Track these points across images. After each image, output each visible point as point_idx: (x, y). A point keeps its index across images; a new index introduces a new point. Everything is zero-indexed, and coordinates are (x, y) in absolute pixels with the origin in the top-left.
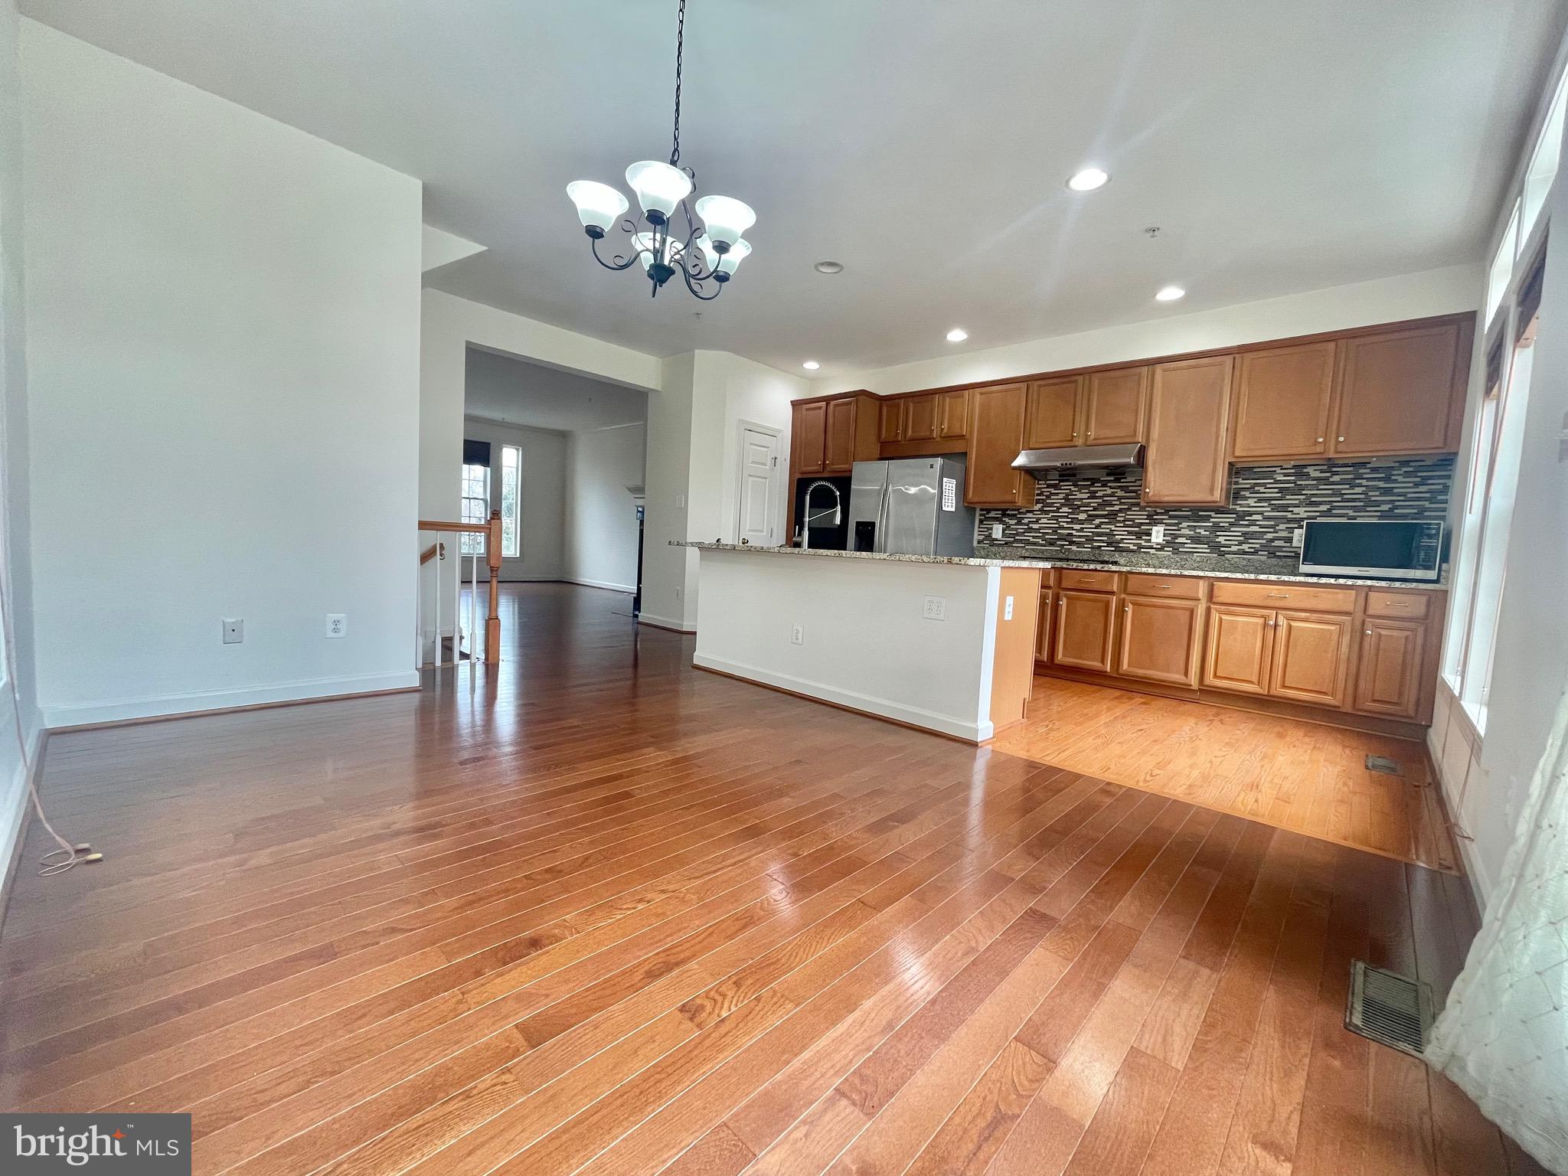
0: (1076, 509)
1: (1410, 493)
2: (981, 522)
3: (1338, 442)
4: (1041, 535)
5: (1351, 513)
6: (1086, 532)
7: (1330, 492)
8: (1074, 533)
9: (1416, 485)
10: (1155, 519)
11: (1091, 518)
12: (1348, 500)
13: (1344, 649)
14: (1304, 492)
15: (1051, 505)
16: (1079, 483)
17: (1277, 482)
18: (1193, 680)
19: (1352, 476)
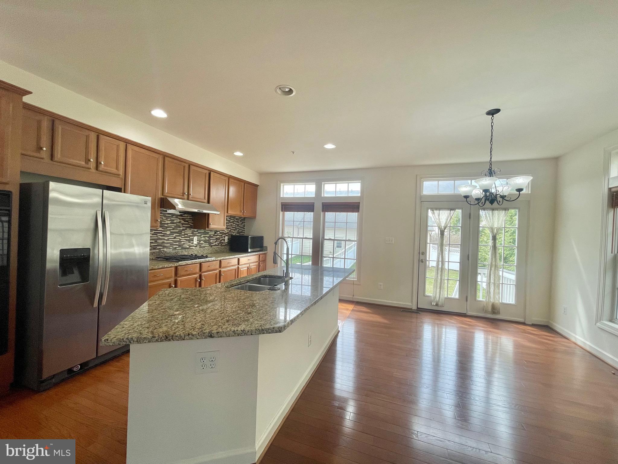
3: (244, 213)
6: (170, 241)
19: (233, 221)
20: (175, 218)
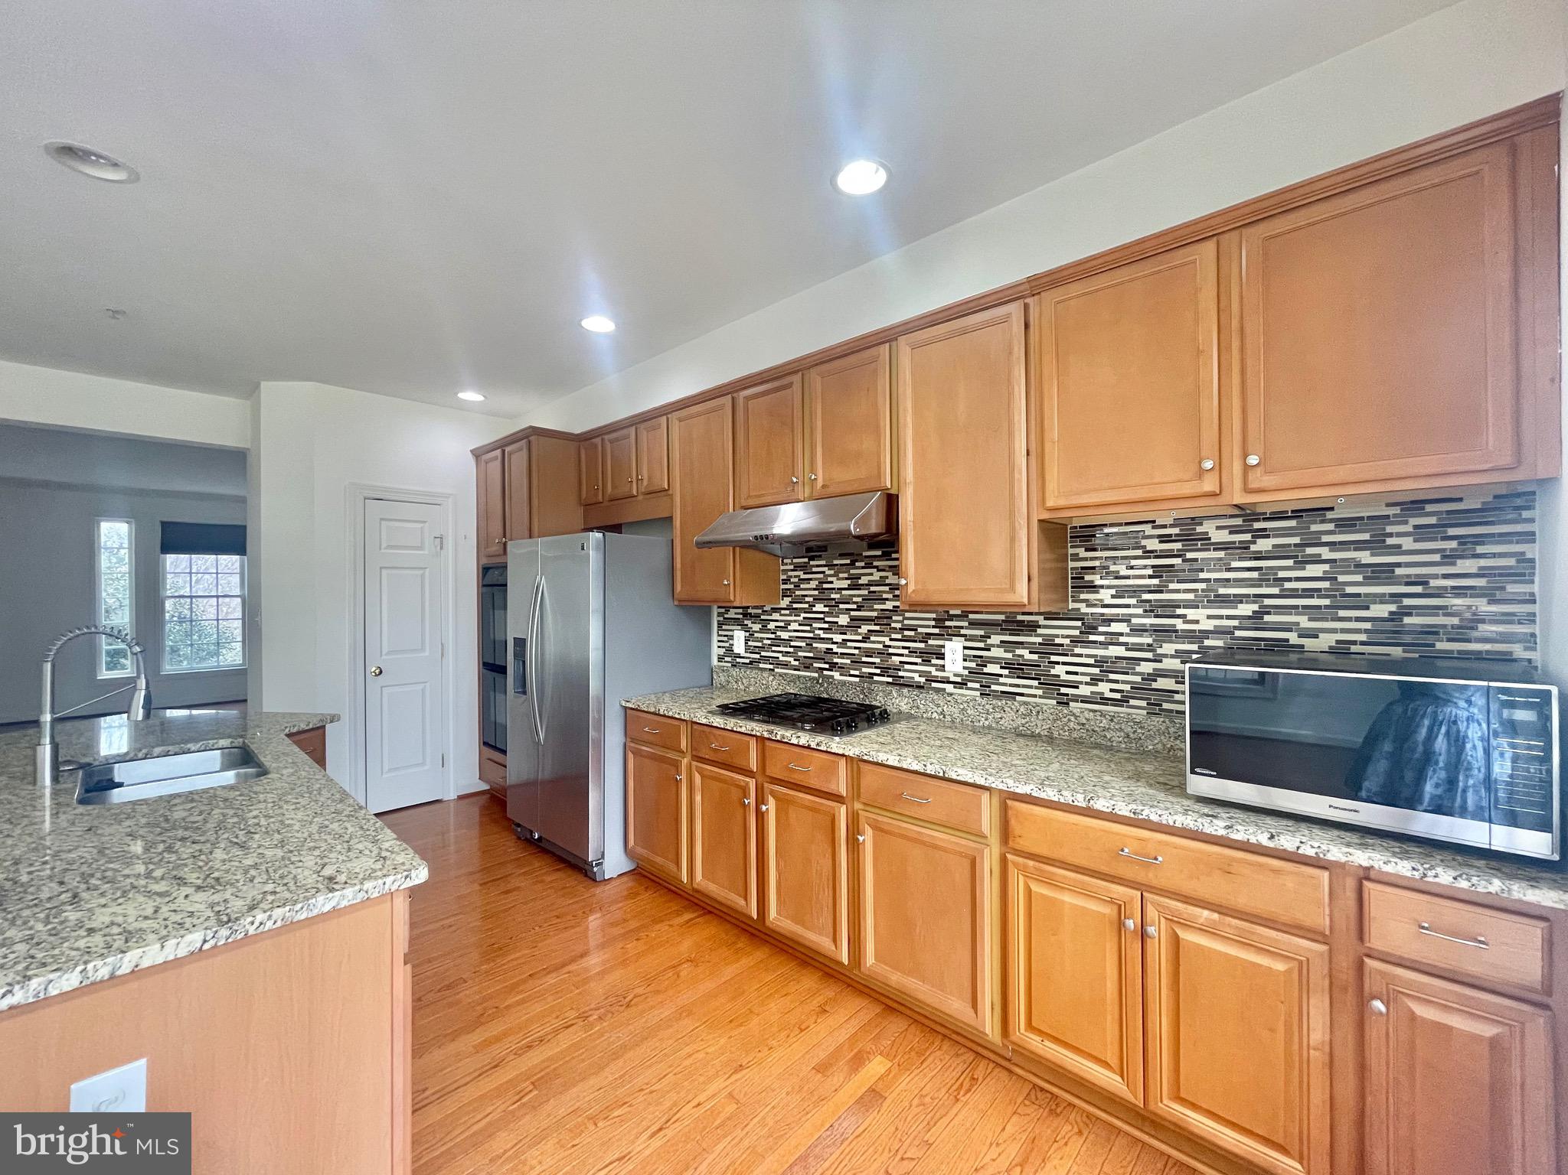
0: (833, 605)
1: (1436, 577)
2: (720, 625)
3: (1247, 468)
4: (791, 650)
5: (1304, 622)
6: (850, 648)
7: (1255, 575)
8: (834, 647)
9: (1449, 558)
10: (950, 627)
11: (855, 623)
12: (1294, 594)
13: (1318, 1032)
14: (1202, 575)
15: (800, 600)
16: (835, 562)
17: (1148, 554)
18: (989, 1026)
19: (1296, 540)
20: (863, 568)
